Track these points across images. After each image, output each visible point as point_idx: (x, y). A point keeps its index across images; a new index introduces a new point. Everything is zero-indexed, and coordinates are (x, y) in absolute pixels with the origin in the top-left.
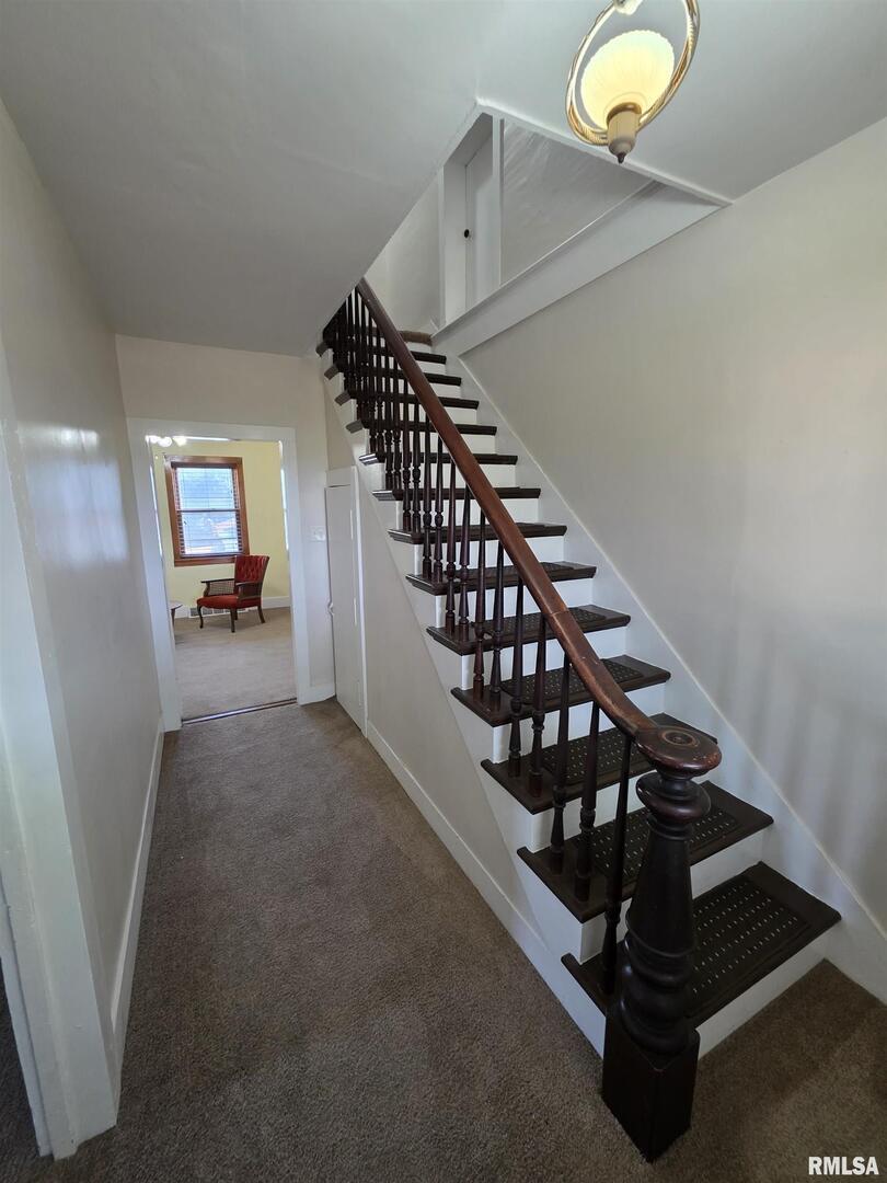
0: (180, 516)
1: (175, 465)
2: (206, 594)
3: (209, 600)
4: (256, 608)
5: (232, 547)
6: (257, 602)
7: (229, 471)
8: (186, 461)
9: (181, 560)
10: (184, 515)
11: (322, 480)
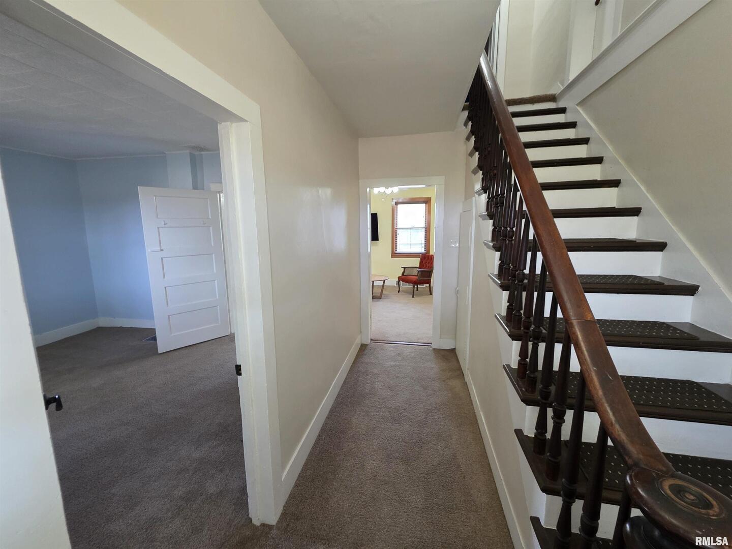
0: (396, 231)
1: (397, 204)
2: (403, 274)
3: (403, 278)
4: (428, 285)
5: (421, 249)
6: (429, 282)
7: (425, 204)
8: (405, 201)
9: (395, 254)
10: (398, 230)
11: (460, 208)
